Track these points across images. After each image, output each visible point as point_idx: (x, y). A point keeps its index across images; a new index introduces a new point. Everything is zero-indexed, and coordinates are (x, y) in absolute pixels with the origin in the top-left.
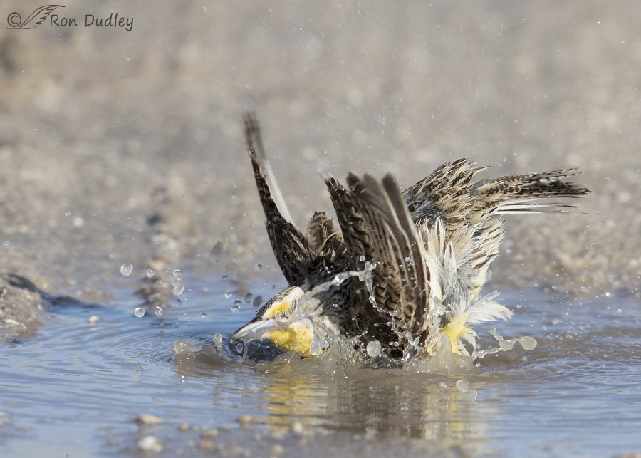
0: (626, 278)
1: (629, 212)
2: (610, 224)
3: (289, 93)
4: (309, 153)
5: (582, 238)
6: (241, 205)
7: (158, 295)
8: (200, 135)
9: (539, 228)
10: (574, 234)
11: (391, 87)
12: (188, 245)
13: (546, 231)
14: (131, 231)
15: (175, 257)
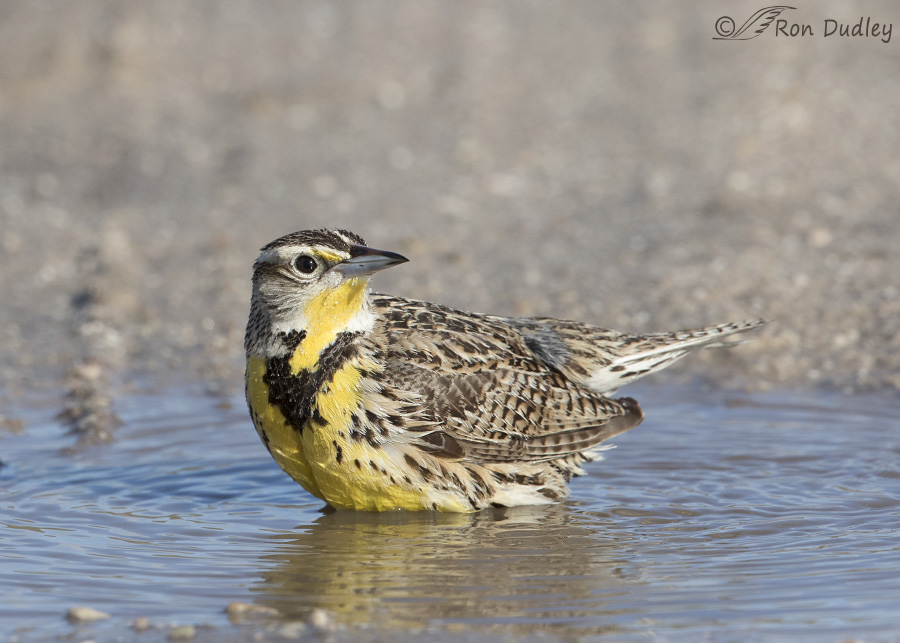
0: (828, 365)
1: (830, 262)
2: (802, 280)
3: (288, 92)
4: (324, 186)
5: (758, 305)
6: (219, 272)
7: (92, 418)
8: (149, 165)
9: (689, 291)
10: (745, 299)
11: (448, 78)
12: (138, 337)
13: (701, 295)
14: (48, 320)
15: (118, 358)
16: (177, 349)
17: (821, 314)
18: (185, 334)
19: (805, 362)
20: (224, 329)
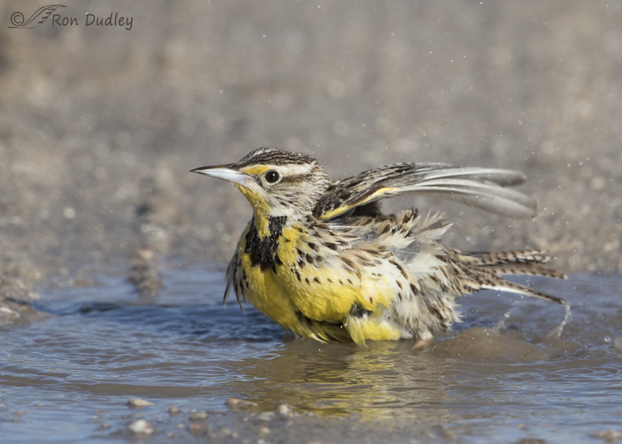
0: (601, 262)
1: (603, 198)
2: (586, 209)
12: (176, 234)
14: (121, 222)
15: (164, 247)
16: (200, 242)
17: (597, 231)
18: (205, 233)
19: (586, 260)
20: (229, 230)
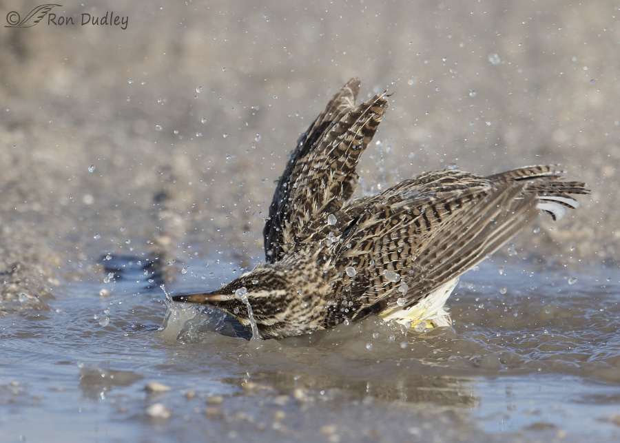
0: (610, 249)
1: (613, 186)
11: (385, 69)
12: (193, 221)
15: (182, 234)
16: (217, 228)
17: (607, 218)
18: (222, 220)
19: (596, 247)
